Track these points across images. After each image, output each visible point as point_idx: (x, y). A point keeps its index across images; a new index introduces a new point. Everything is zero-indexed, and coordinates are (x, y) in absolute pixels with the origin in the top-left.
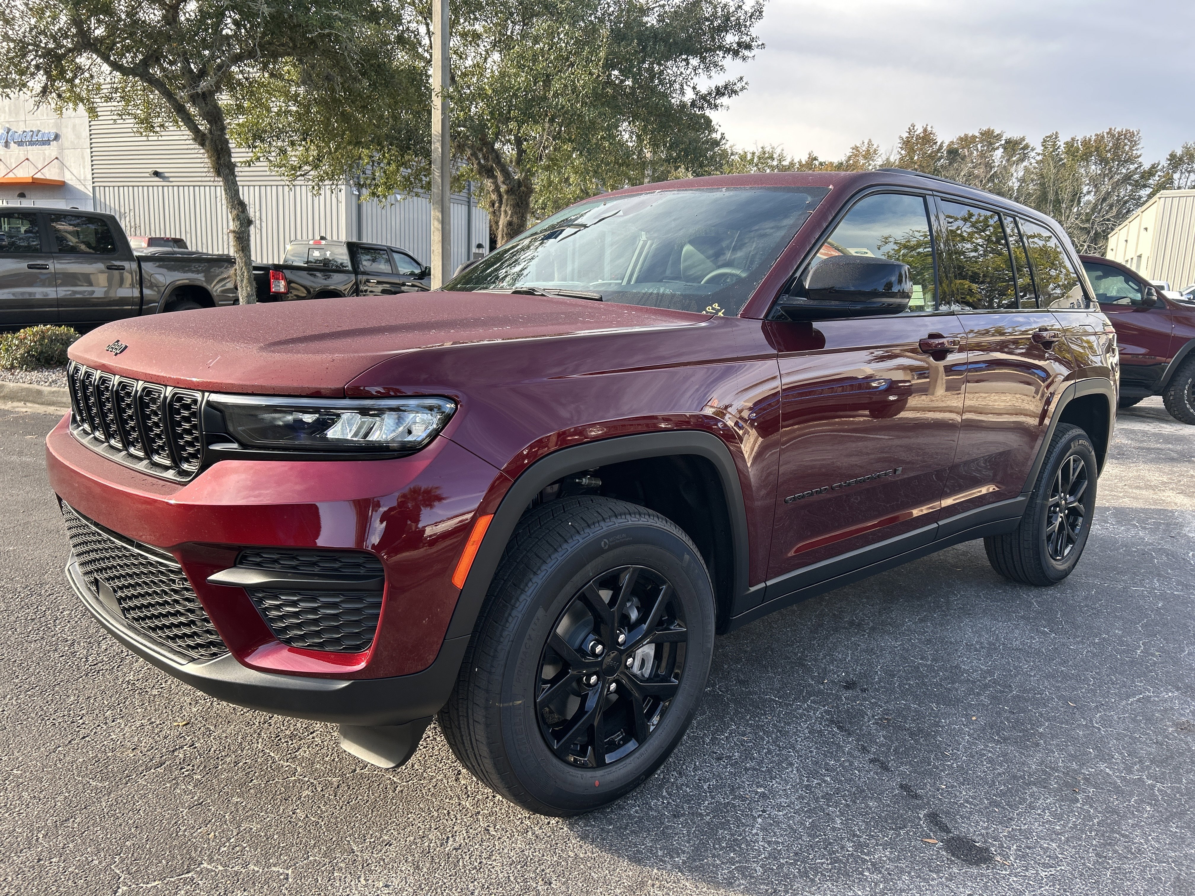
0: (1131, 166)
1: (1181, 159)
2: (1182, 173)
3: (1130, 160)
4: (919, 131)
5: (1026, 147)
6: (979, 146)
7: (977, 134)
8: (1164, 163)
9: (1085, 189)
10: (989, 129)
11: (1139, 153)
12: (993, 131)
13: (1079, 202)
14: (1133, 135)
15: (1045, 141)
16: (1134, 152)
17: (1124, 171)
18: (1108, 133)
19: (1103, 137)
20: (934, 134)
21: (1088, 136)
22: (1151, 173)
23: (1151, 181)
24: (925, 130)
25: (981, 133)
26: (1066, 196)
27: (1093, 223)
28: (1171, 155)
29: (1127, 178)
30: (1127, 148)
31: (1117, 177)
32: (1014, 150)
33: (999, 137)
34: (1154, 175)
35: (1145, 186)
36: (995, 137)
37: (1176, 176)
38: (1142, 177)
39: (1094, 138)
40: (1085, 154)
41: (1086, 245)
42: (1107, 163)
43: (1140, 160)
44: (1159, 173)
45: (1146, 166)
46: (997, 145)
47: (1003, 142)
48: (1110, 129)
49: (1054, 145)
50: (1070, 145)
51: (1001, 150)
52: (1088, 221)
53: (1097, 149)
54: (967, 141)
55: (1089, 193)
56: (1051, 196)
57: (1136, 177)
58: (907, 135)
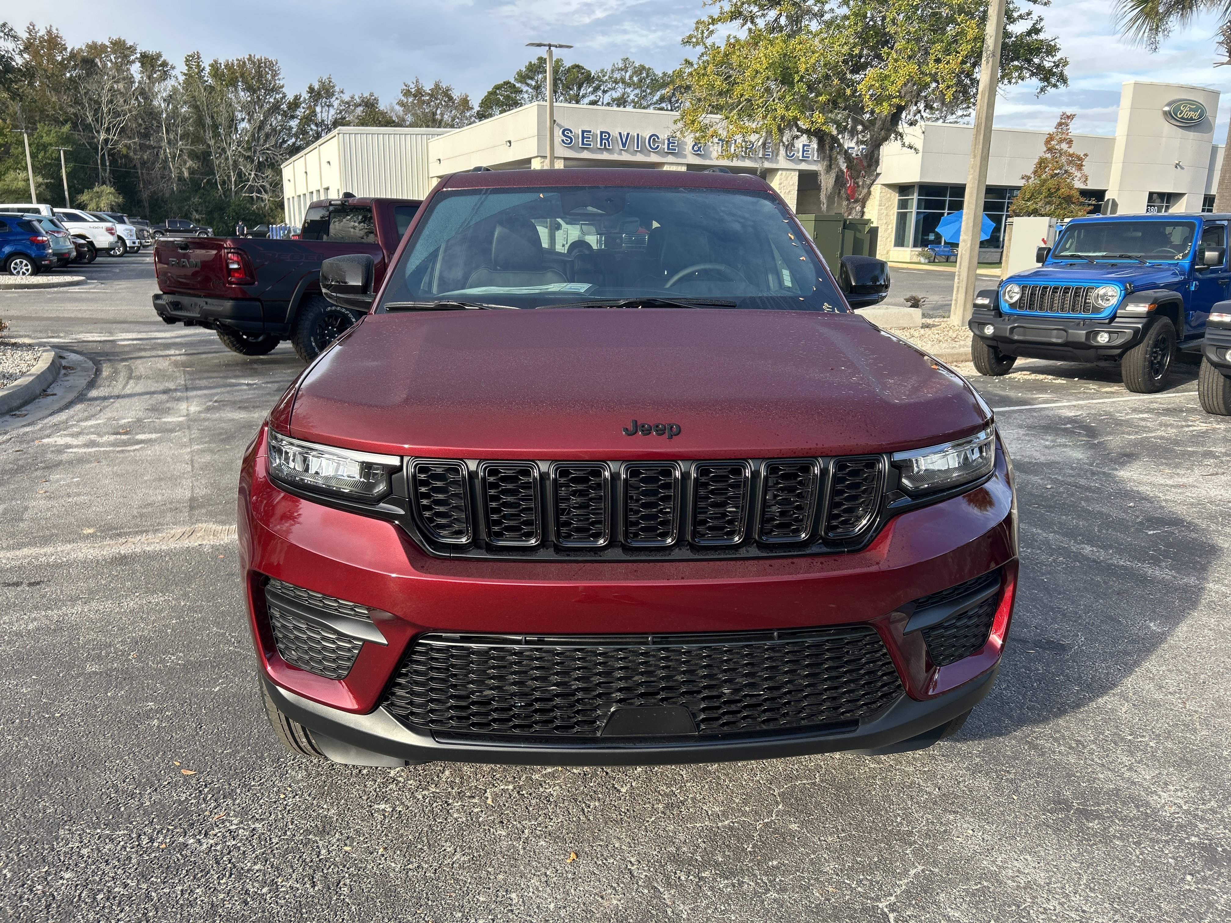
0: (277, 96)
1: (319, 93)
2: (322, 107)
3: (275, 89)
4: (42, 32)
5: (164, 64)
6: (112, 57)
7: (108, 44)
8: (305, 95)
9: (239, 116)
10: (119, 39)
11: (281, 83)
12: (124, 41)
13: (236, 129)
14: (271, 63)
15: (187, 60)
16: (277, 82)
17: (272, 100)
18: (249, 60)
19: (244, 63)
20: (61, 38)
21: (230, 60)
22: (295, 104)
23: (298, 113)
24: (49, 32)
25: (111, 43)
26: (222, 120)
27: (255, 152)
28: (310, 88)
29: (275, 108)
30: (269, 77)
31: (266, 107)
32: (152, 66)
33: (132, 49)
34: (299, 107)
35: (293, 117)
36: (128, 48)
37: (318, 109)
38: (289, 108)
39: (236, 62)
40: (232, 79)
41: (253, 173)
42: (254, 91)
43: (284, 90)
44: (303, 105)
45: (290, 97)
46: (132, 58)
47: (138, 55)
48: (250, 55)
49: (198, 66)
50: (215, 66)
51: (138, 65)
52: (249, 149)
53: (242, 75)
54: (96, 49)
55: (243, 120)
56: (208, 121)
57: (284, 107)
58: (27, 35)
